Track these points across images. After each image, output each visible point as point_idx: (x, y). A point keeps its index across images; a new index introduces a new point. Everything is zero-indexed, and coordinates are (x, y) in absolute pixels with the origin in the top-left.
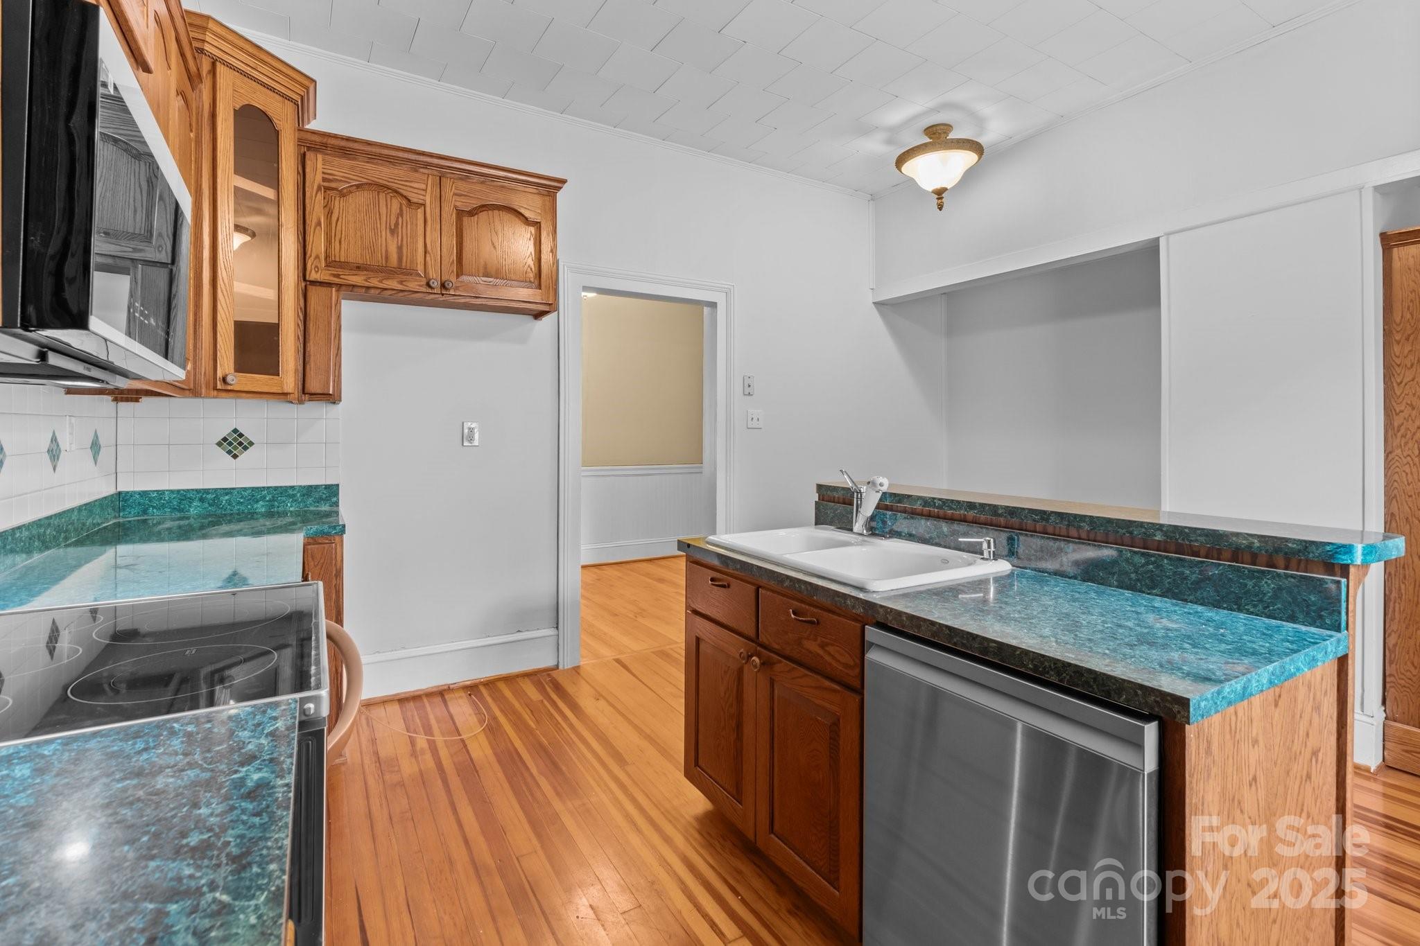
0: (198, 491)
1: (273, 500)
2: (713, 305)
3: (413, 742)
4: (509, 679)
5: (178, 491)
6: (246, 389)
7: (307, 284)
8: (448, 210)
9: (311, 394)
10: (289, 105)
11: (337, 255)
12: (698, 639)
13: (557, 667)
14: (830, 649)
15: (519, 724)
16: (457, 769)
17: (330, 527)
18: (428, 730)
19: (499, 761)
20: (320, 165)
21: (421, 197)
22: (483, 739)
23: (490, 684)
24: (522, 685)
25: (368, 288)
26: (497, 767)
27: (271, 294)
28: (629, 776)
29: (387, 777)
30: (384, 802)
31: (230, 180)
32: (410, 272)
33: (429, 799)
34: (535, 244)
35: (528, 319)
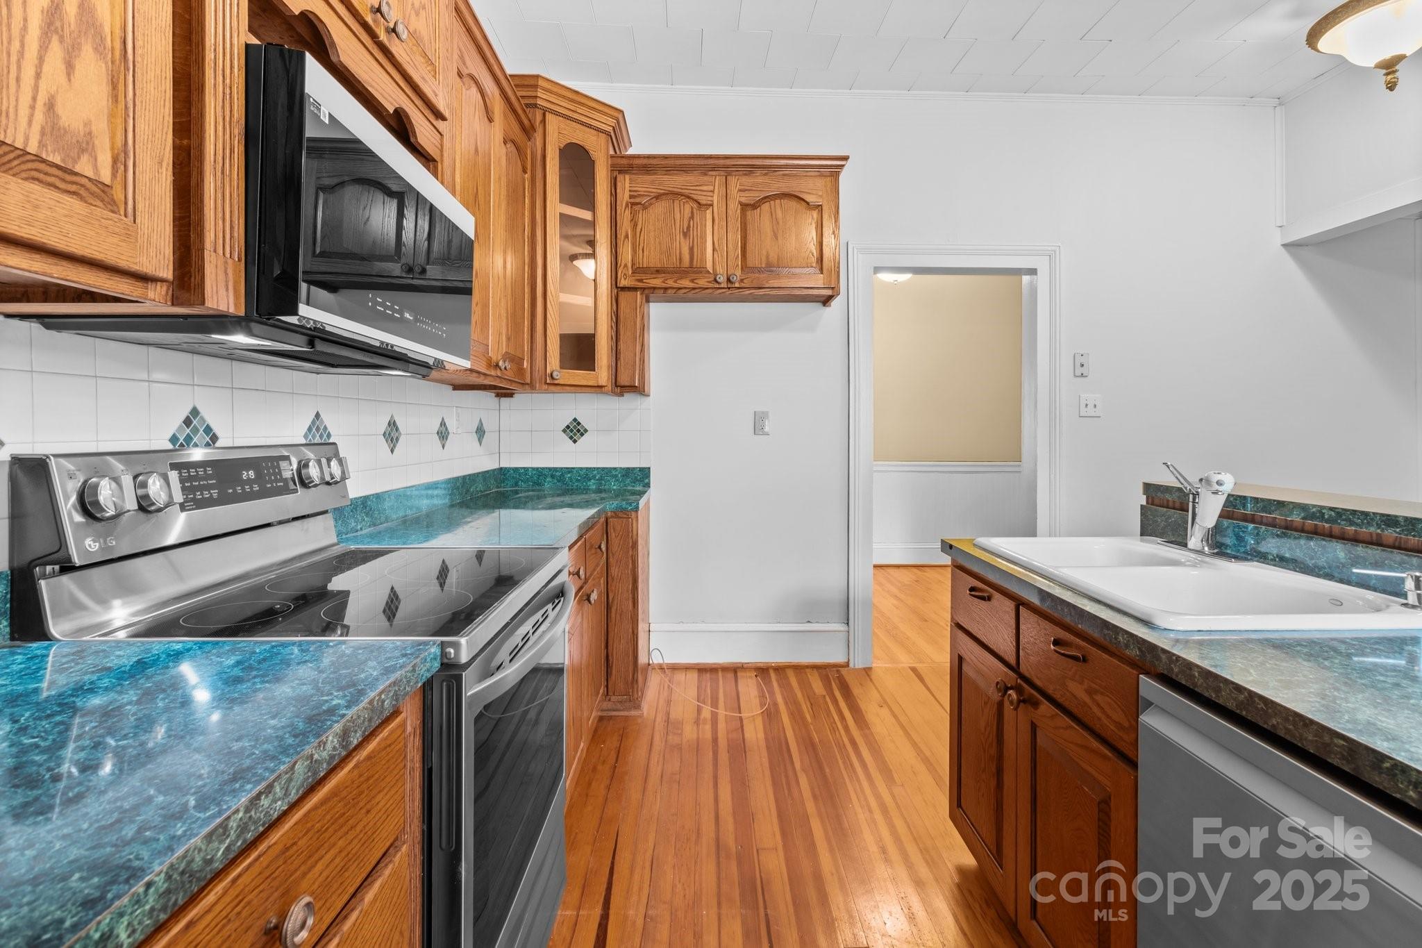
0: (550, 469)
1: (601, 479)
2: (1033, 272)
3: (699, 710)
4: (799, 669)
5: (537, 468)
6: (569, 383)
7: (618, 290)
8: (734, 207)
9: (622, 387)
10: (603, 136)
11: (641, 262)
12: (960, 659)
13: (847, 665)
14: (1098, 698)
15: (797, 716)
16: (729, 745)
17: (627, 504)
18: (715, 704)
19: (768, 748)
20: (627, 185)
21: (710, 198)
22: (759, 722)
23: (780, 669)
24: (809, 676)
25: (666, 289)
26: (765, 753)
27: (589, 301)
28: (893, 797)
29: (670, 737)
30: (661, 758)
31: (556, 207)
32: (701, 271)
33: (697, 767)
34: (816, 228)
35: (815, 308)
